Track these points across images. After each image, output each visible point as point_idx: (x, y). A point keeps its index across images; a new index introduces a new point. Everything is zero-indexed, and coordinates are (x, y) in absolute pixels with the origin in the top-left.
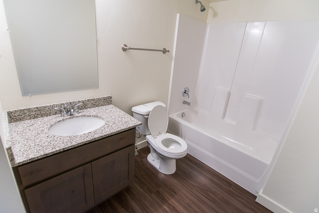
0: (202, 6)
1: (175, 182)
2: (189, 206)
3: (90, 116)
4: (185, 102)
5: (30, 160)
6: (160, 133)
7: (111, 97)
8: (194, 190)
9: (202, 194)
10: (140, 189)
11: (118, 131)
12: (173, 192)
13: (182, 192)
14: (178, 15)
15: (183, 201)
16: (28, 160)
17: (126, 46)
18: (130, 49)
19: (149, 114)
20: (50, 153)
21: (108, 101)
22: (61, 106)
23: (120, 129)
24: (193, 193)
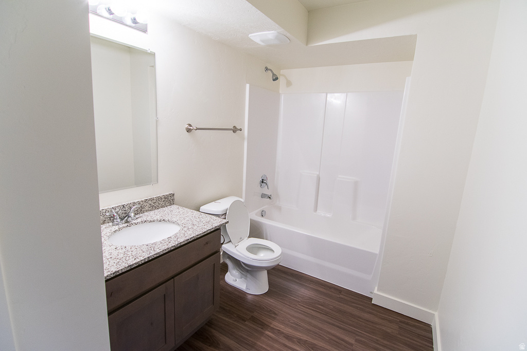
0: (274, 75)
1: (271, 301)
2: (297, 325)
3: (154, 221)
4: (263, 196)
5: (114, 273)
6: (241, 239)
7: (174, 195)
8: (298, 306)
9: (309, 309)
10: (227, 319)
11: (204, 232)
12: (272, 314)
13: (284, 312)
14: (248, 86)
15: (289, 321)
16: (111, 274)
17: (190, 125)
18: (197, 129)
19: (226, 214)
20: (135, 263)
21: (169, 200)
22: (111, 211)
23: (206, 230)
24: (299, 310)
